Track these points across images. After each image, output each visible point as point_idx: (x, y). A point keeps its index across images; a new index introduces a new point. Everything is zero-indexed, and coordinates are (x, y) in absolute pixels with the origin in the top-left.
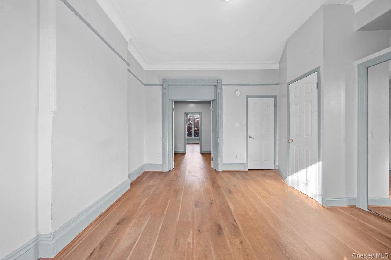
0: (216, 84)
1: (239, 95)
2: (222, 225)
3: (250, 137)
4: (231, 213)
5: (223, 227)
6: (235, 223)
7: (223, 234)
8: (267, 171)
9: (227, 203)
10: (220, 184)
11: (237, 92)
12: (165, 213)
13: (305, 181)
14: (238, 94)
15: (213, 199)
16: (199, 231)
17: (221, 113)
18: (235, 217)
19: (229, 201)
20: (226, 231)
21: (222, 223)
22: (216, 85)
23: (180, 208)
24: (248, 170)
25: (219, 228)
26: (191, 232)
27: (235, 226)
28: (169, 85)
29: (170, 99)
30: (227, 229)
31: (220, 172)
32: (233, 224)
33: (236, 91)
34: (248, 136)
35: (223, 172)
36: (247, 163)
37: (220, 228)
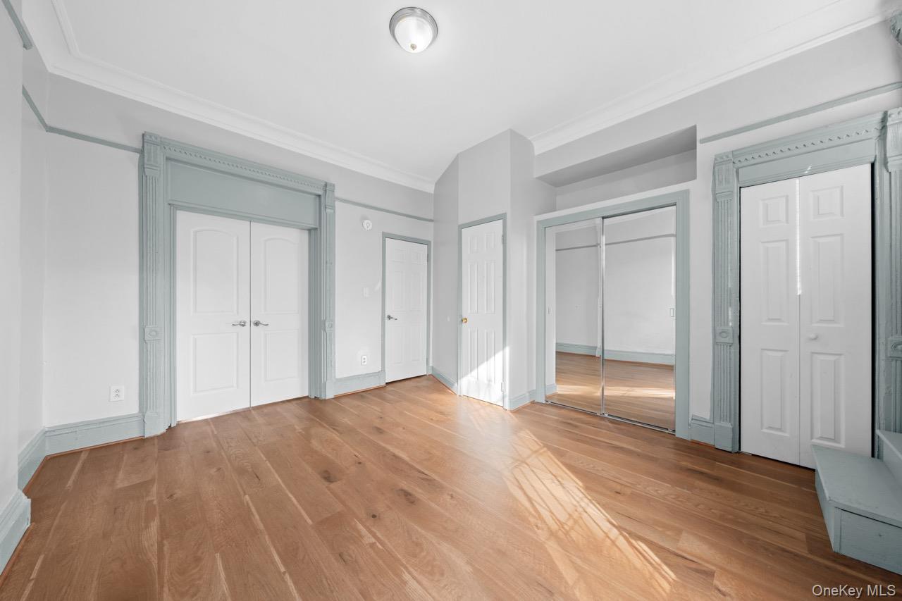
0: (320, 192)
1: (370, 228)
2: (406, 488)
3: (389, 317)
4: (407, 464)
5: (410, 490)
6: (425, 476)
7: (419, 499)
8: (418, 379)
9: (388, 451)
10: (350, 424)
11: (366, 221)
12: (261, 526)
13: (486, 382)
14: (368, 225)
15: (357, 454)
16: (374, 516)
17: (333, 263)
18: (418, 467)
19: (389, 447)
20: (419, 492)
21: (404, 485)
22: (319, 196)
23: (293, 499)
24: (387, 383)
25: (406, 496)
26: (360, 527)
27: (427, 480)
28: (168, 159)
29: (170, 204)
30: (417, 489)
31: (329, 400)
32: (423, 479)
33: (364, 218)
34: (386, 316)
35: (337, 398)
36: (383, 370)
37: (407, 494)
